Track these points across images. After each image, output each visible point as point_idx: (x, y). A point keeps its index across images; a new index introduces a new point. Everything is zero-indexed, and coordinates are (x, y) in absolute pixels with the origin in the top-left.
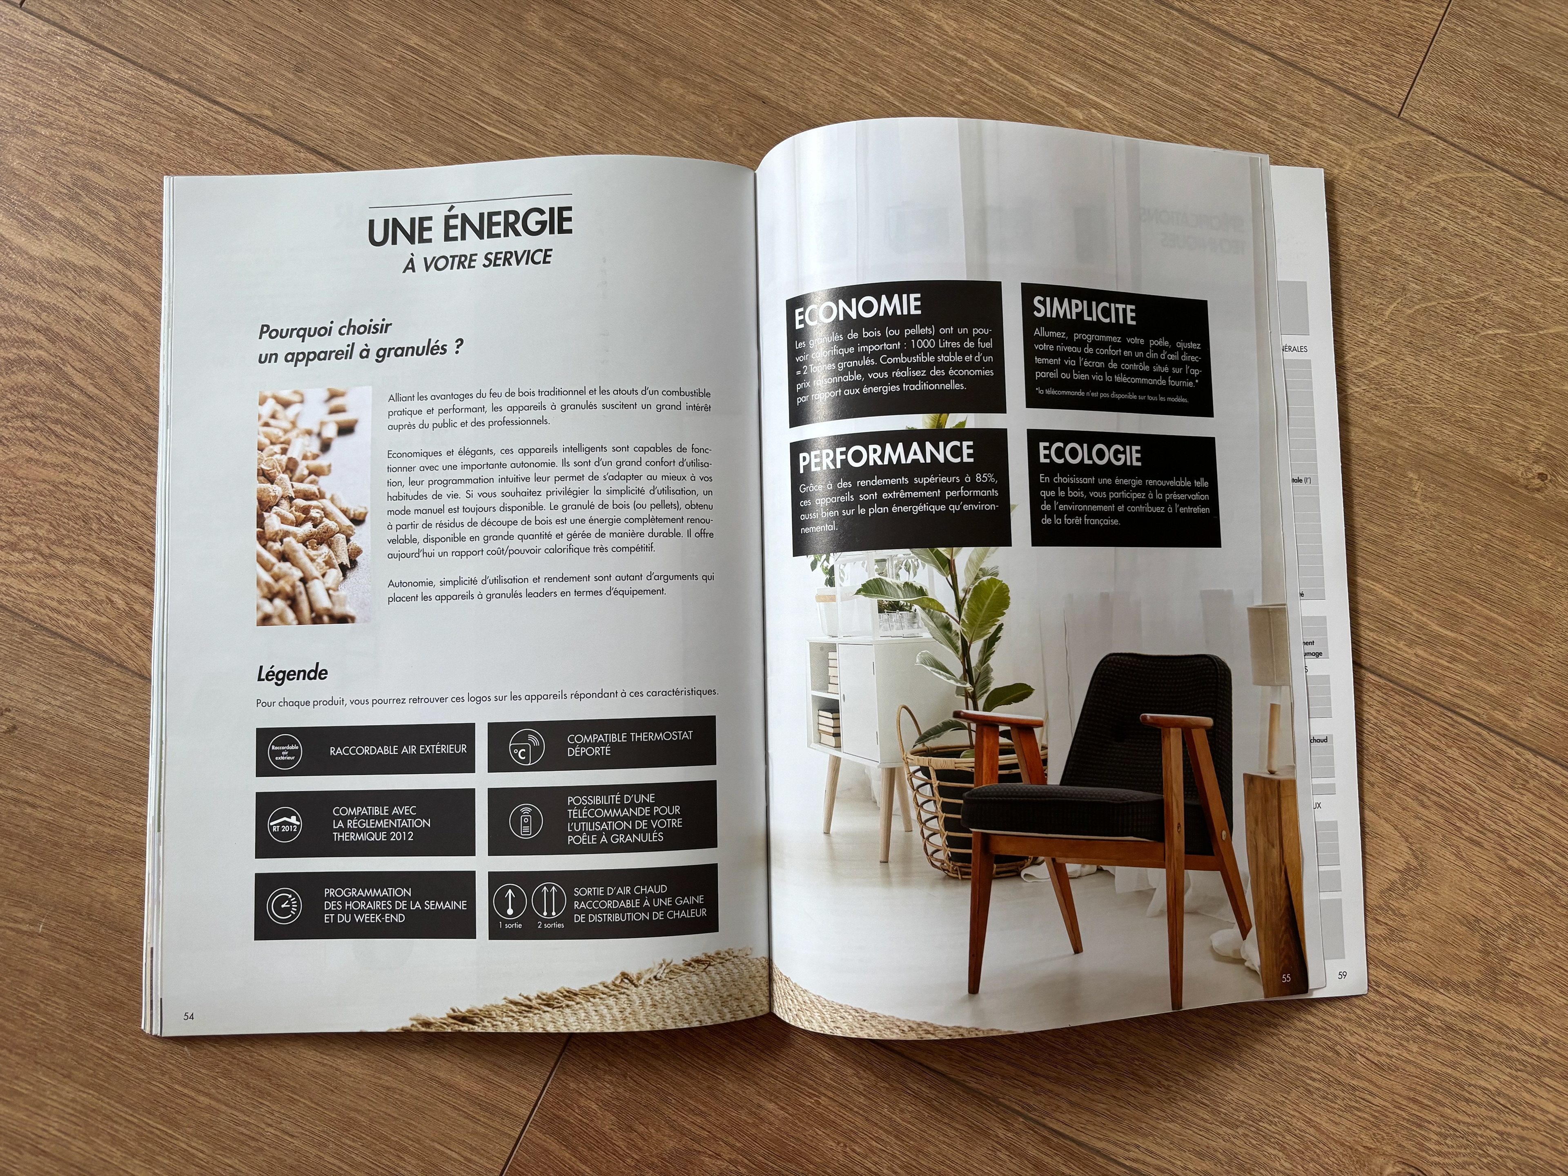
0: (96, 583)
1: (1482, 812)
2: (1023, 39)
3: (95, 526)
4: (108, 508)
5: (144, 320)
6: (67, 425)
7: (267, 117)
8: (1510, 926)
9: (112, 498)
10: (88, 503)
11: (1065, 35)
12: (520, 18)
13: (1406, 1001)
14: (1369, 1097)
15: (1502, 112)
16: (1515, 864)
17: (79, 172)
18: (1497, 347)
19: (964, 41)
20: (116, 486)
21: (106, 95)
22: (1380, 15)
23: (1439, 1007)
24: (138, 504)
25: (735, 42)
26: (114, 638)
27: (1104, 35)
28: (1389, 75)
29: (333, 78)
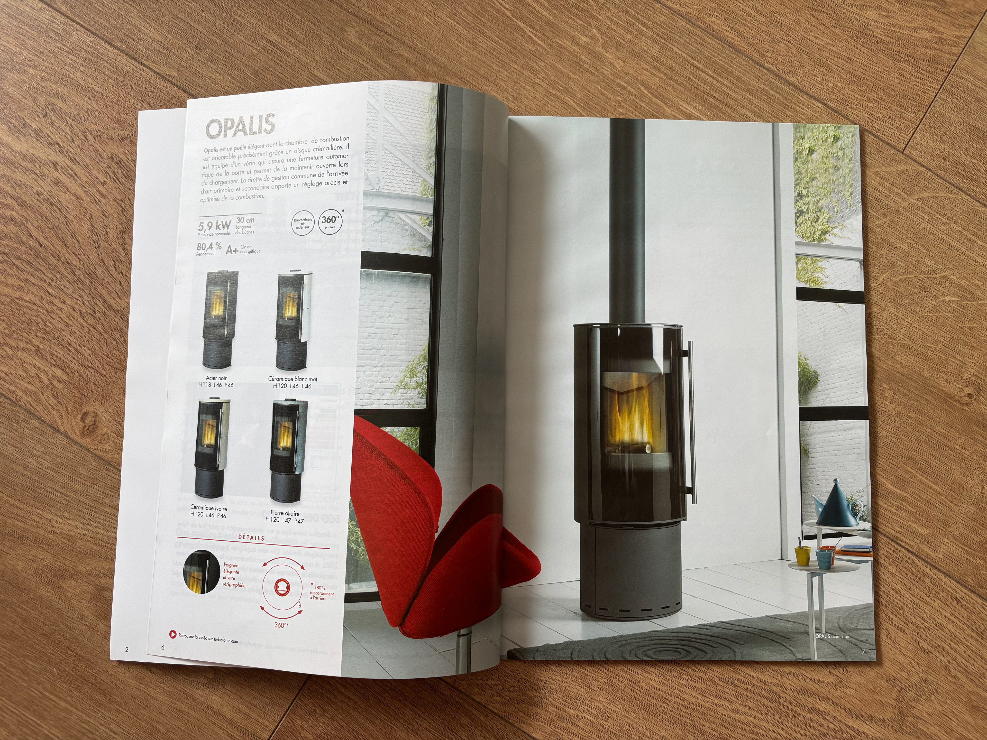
0: (31, 365)
1: (907, 609)
2: (665, 77)
3: (34, 328)
4: (44, 317)
5: (81, 199)
6: (24, 261)
7: (174, 77)
8: (916, 685)
9: (47, 311)
10: (32, 313)
11: (692, 78)
12: (343, 30)
13: (843, 727)
15: (970, 157)
16: (924, 645)
17: (50, 99)
18: (950, 309)
19: (627, 74)
20: (51, 303)
21: (73, 52)
22: (899, 85)
23: (864, 733)
24: (63, 316)
25: (479, 59)
26: (38, 401)
27: (717, 80)
28: (900, 125)
29: (219, 56)
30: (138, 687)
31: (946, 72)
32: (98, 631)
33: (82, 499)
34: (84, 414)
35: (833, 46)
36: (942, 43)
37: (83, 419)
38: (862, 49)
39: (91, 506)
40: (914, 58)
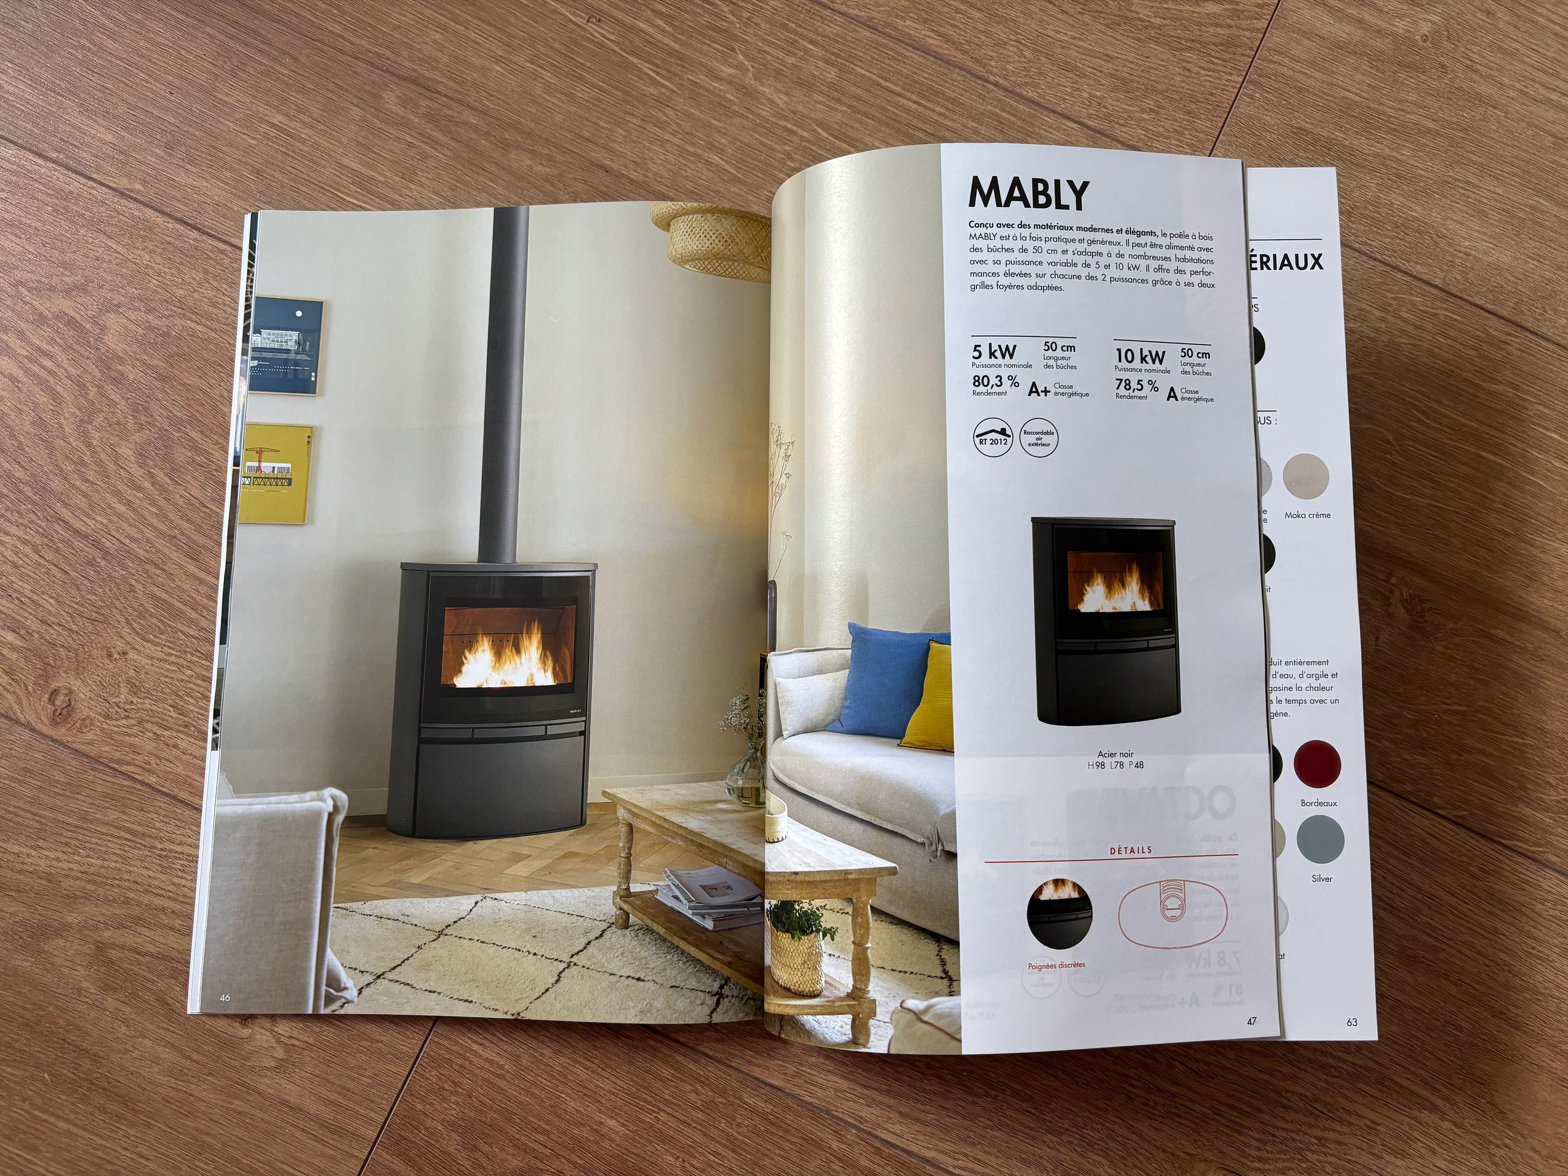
2: (849, 111)
5: (18, 381)
7: (139, 191)
11: (888, 107)
12: (377, 97)
14: (1188, 1104)
19: (794, 112)
22: (1183, 84)
25: (580, 116)
27: (925, 107)
28: (1190, 139)
29: (200, 154)
30: (174, 1086)
31: (1249, 57)
32: (105, 1010)
33: (61, 817)
34: (52, 693)
35: (1082, 40)
36: (1238, 16)
37: (51, 701)
38: (1124, 39)
39: (76, 827)
40: (1200, 42)
